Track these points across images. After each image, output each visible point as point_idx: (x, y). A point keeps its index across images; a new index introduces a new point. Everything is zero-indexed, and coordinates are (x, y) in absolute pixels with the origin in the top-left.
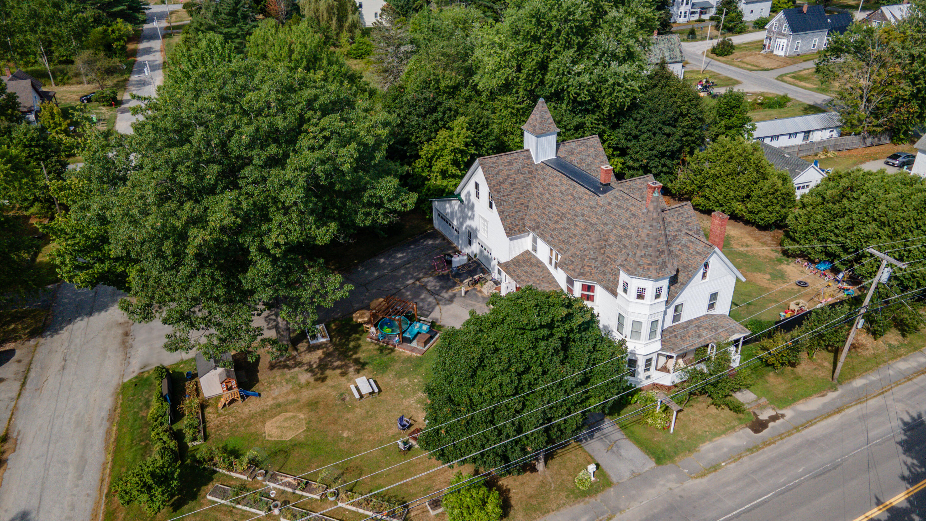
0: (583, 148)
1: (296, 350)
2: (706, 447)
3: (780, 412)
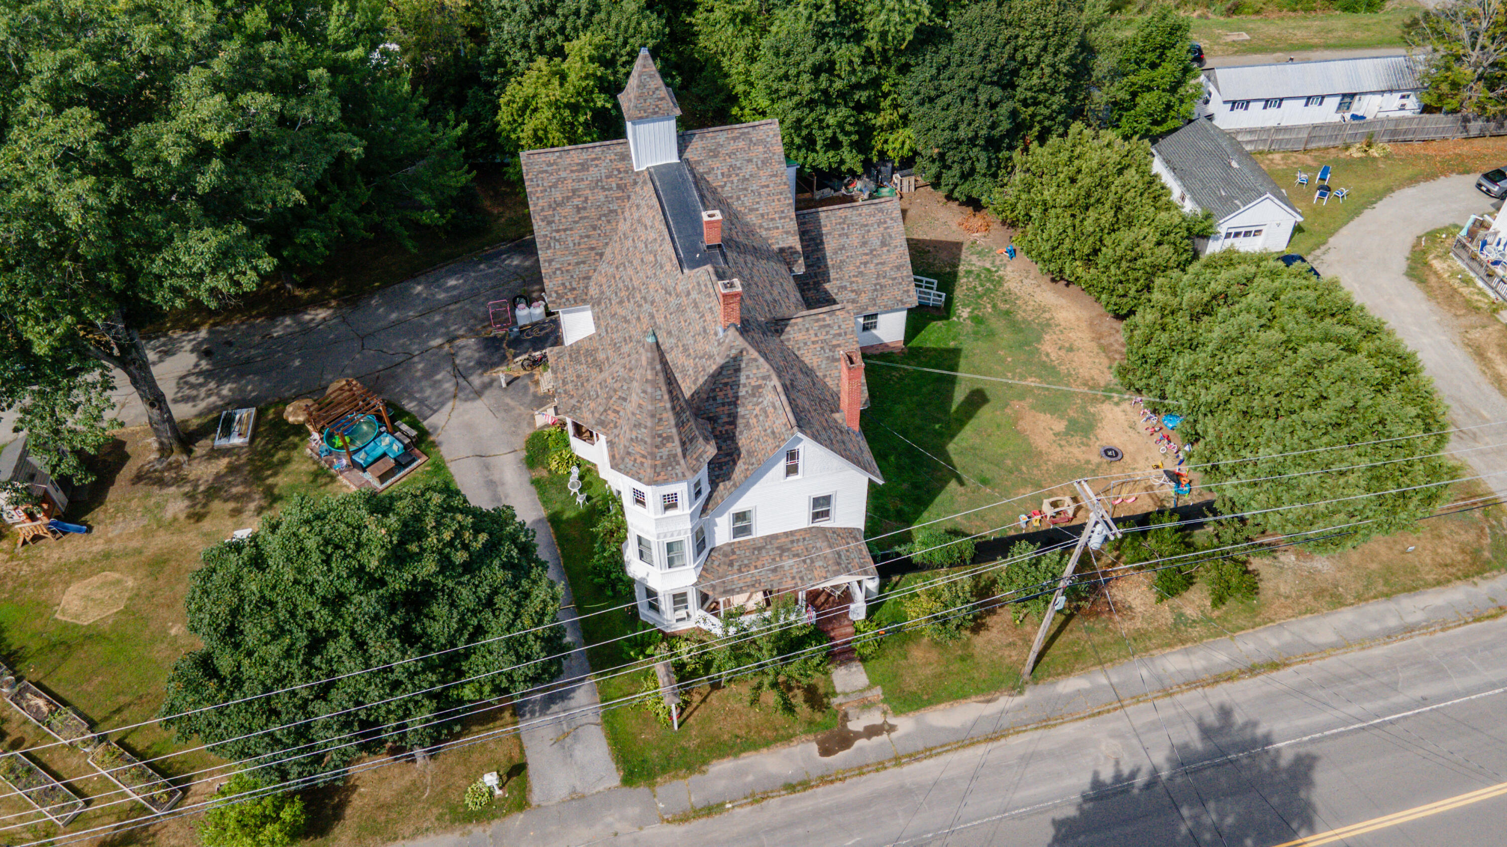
0: (741, 144)
1: (189, 452)
2: (721, 767)
3: (892, 721)
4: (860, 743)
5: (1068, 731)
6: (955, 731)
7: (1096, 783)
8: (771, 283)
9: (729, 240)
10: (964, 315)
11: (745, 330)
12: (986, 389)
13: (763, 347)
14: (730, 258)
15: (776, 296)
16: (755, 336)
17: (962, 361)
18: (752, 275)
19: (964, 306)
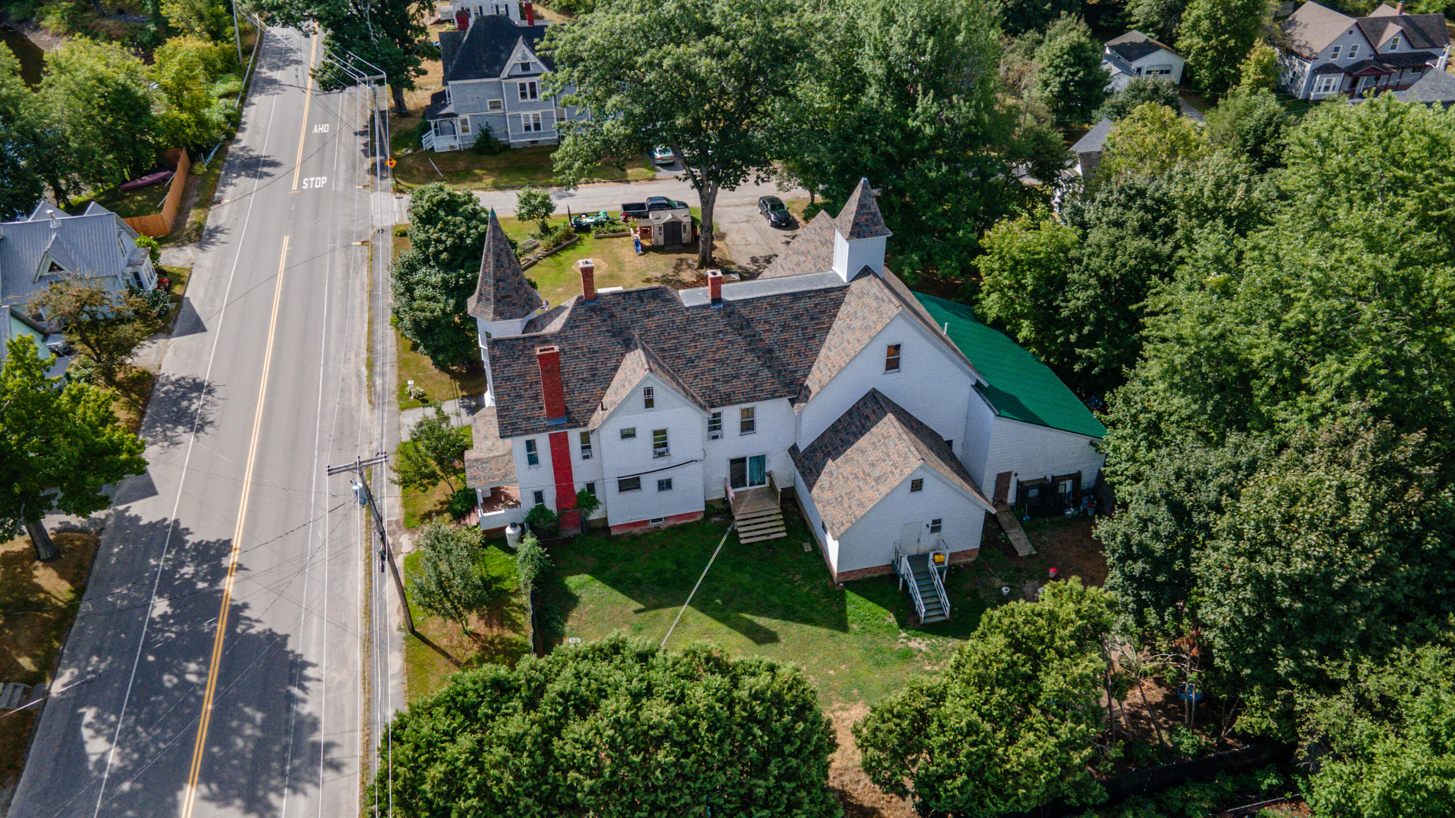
4: (390, 540)
5: (357, 655)
6: (381, 588)
7: (306, 665)
8: (721, 361)
9: (741, 316)
10: (913, 644)
11: (593, 309)
12: (781, 646)
13: (586, 326)
14: (707, 313)
15: (703, 364)
16: (596, 320)
17: (824, 631)
18: (705, 336)
19: (933, 647)
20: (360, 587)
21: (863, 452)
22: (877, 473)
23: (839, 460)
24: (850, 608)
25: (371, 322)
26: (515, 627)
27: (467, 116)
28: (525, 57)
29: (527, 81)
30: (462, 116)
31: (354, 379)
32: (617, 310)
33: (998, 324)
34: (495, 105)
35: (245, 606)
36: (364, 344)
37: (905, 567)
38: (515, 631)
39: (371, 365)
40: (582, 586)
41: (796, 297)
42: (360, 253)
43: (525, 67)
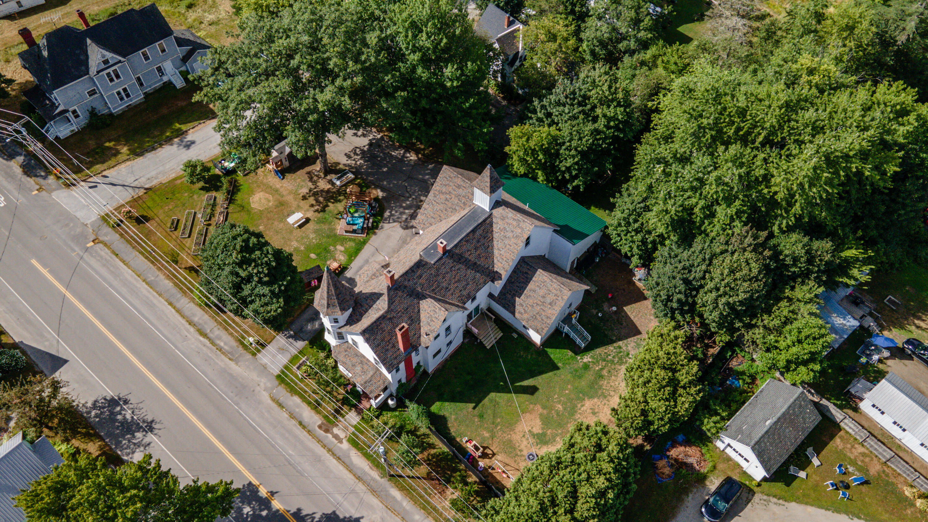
0: (515, 223)
1: (326, 175)
2: (297, 400)
3: (344, 441)
4: (330, 436)
5: (375, 501)
6: (352, 463)
8: (459, 281)
9: (457, 254)
10: (585, 360)
11: (396, 289)
12: (540, 391)
13: (397, 299)
14: (443, 261)
15: (452, 287)
16: (400, 293)
17: (550, 374)
18: (447, 273)
19: (592, 357)
20: (341, 468)
21: (534, 291)
22: (548, 301)
23: (522, 297)
24: (552, 356)
25: (170, 304)
26: (432, 446)
27: (75, 107)
28: (103, 56)
29: (110, 70)
30: (71, 109)
31: (204, 349)
32: (406, 283)
33: (525, 175)
34: (92, 93)
35: (299, 510)
36: (184, 322)
37: (566, 329)
38: (434, 448)
39: (205, 335)
40: (440, 409)
41: (473, 231)
42: (105, 252)
43: (106, 62)
